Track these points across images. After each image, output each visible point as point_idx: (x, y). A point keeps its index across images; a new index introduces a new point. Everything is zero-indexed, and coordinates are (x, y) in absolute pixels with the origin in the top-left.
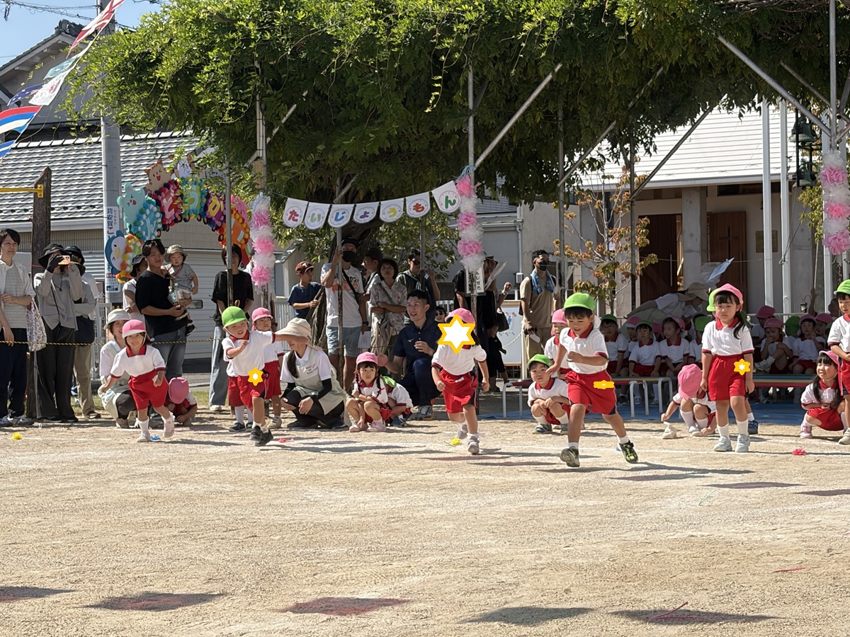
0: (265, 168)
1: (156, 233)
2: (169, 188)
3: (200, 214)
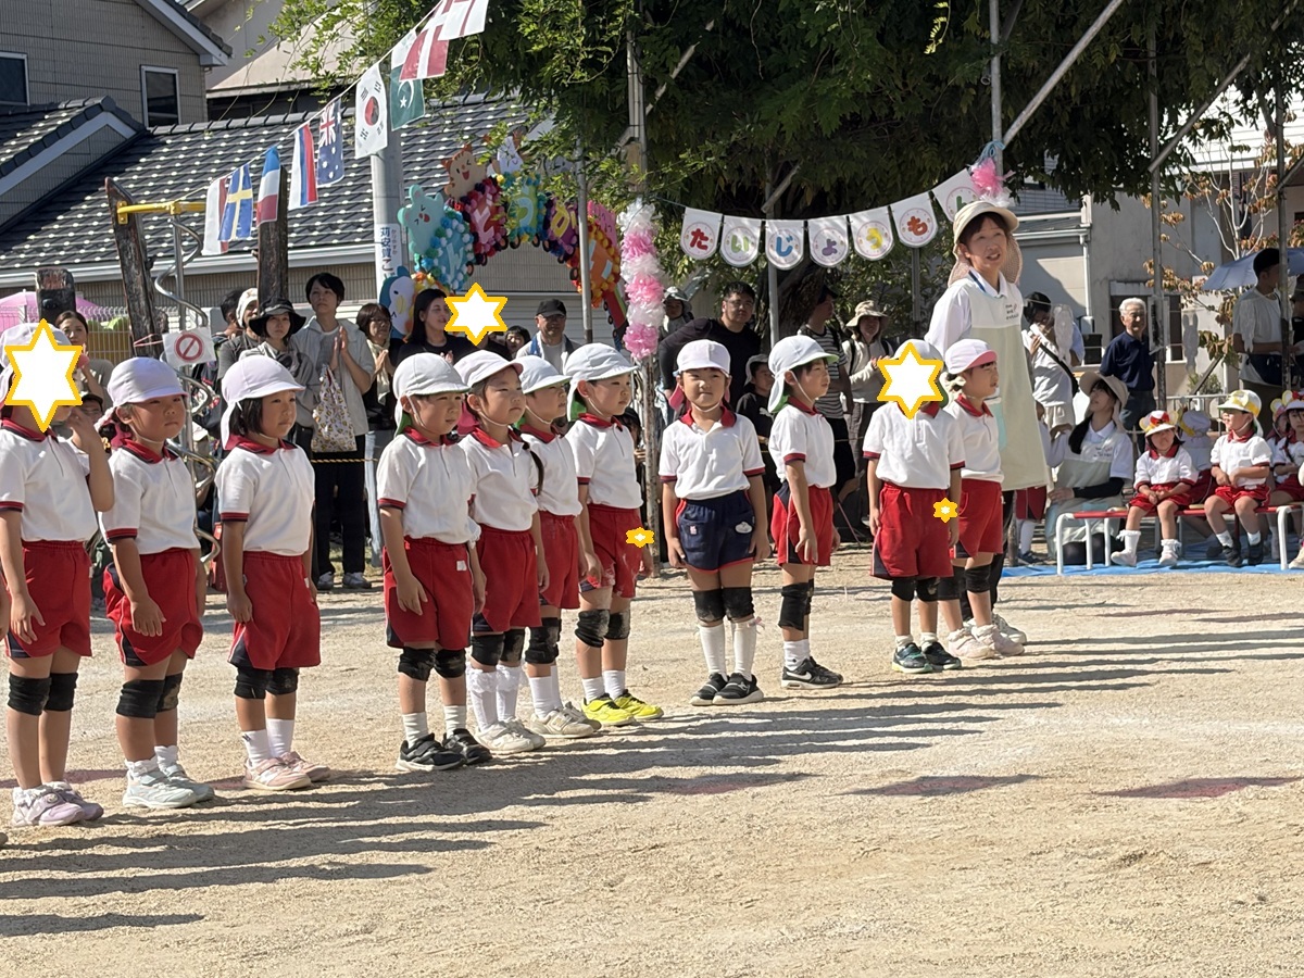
0: (644, 157)
1: (466, 269)
2: (483, 192)
3: (537, 235)
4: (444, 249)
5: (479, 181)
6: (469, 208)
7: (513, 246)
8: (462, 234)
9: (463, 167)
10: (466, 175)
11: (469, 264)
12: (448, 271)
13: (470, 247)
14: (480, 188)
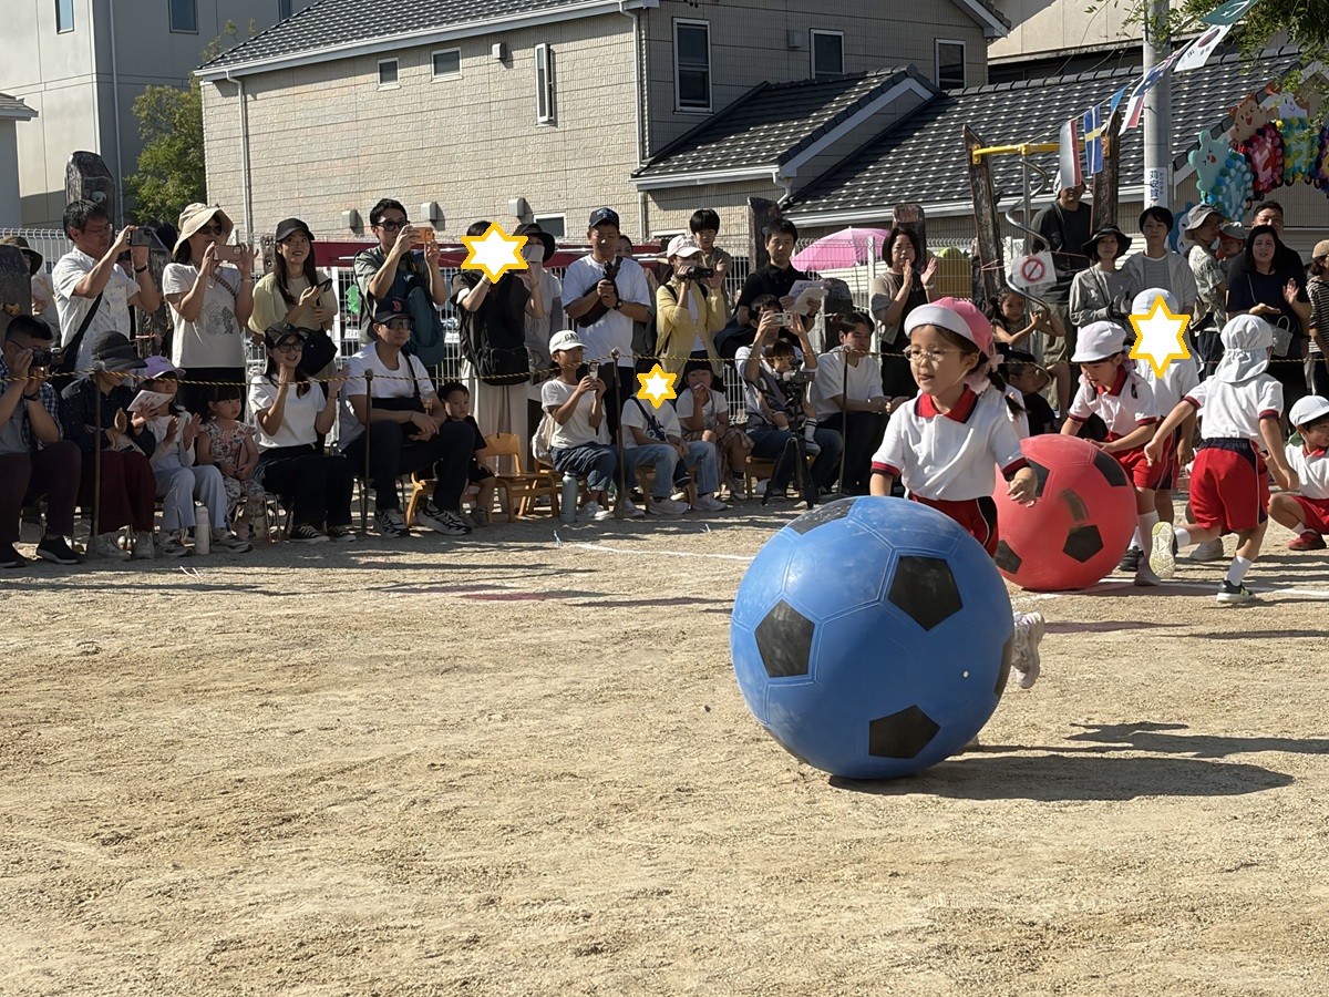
1: (1245, 205)
2: (1264, 136)
3: (1309, 174)
4: (1228, 187)
5: (1260, 126)
6: (1251, 150)
7: (1288, 184)
8: (1244, 173)
9: (1247, 114)
10: (1249, 121)
11: (1248, 199)
12: (1230, 207)
13: (1250, 185)
14: (1261, 132)
